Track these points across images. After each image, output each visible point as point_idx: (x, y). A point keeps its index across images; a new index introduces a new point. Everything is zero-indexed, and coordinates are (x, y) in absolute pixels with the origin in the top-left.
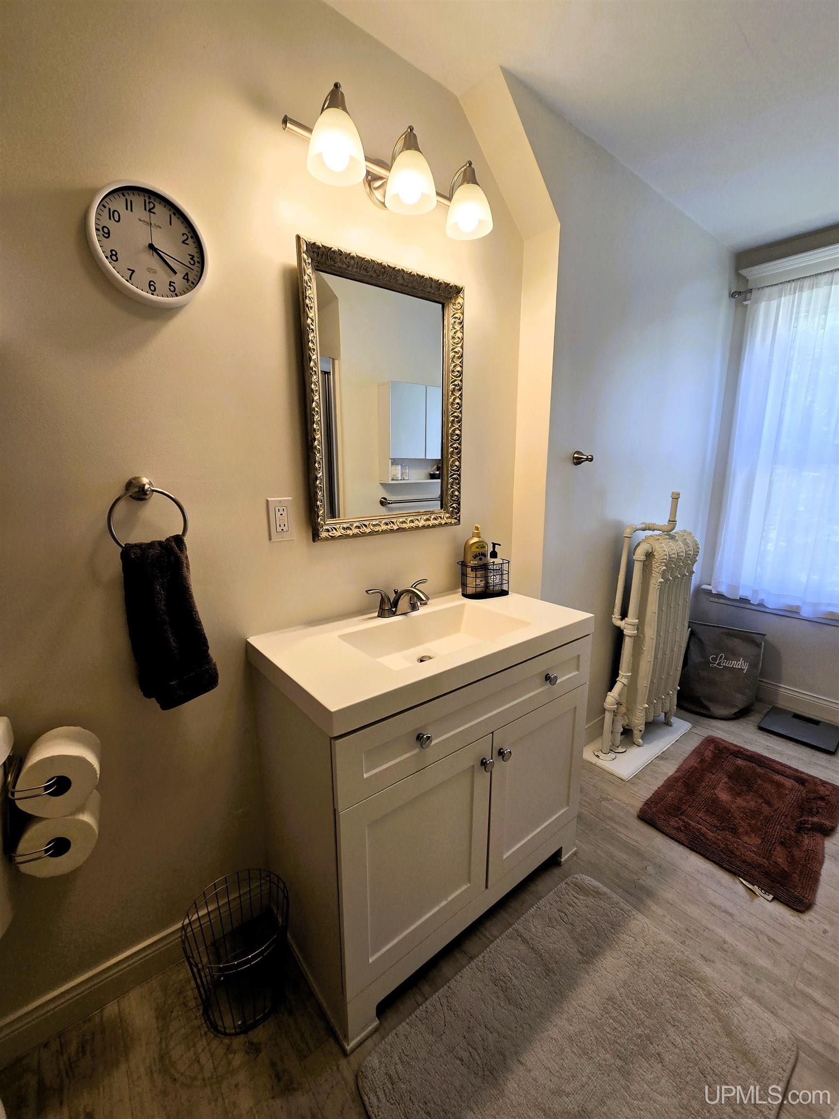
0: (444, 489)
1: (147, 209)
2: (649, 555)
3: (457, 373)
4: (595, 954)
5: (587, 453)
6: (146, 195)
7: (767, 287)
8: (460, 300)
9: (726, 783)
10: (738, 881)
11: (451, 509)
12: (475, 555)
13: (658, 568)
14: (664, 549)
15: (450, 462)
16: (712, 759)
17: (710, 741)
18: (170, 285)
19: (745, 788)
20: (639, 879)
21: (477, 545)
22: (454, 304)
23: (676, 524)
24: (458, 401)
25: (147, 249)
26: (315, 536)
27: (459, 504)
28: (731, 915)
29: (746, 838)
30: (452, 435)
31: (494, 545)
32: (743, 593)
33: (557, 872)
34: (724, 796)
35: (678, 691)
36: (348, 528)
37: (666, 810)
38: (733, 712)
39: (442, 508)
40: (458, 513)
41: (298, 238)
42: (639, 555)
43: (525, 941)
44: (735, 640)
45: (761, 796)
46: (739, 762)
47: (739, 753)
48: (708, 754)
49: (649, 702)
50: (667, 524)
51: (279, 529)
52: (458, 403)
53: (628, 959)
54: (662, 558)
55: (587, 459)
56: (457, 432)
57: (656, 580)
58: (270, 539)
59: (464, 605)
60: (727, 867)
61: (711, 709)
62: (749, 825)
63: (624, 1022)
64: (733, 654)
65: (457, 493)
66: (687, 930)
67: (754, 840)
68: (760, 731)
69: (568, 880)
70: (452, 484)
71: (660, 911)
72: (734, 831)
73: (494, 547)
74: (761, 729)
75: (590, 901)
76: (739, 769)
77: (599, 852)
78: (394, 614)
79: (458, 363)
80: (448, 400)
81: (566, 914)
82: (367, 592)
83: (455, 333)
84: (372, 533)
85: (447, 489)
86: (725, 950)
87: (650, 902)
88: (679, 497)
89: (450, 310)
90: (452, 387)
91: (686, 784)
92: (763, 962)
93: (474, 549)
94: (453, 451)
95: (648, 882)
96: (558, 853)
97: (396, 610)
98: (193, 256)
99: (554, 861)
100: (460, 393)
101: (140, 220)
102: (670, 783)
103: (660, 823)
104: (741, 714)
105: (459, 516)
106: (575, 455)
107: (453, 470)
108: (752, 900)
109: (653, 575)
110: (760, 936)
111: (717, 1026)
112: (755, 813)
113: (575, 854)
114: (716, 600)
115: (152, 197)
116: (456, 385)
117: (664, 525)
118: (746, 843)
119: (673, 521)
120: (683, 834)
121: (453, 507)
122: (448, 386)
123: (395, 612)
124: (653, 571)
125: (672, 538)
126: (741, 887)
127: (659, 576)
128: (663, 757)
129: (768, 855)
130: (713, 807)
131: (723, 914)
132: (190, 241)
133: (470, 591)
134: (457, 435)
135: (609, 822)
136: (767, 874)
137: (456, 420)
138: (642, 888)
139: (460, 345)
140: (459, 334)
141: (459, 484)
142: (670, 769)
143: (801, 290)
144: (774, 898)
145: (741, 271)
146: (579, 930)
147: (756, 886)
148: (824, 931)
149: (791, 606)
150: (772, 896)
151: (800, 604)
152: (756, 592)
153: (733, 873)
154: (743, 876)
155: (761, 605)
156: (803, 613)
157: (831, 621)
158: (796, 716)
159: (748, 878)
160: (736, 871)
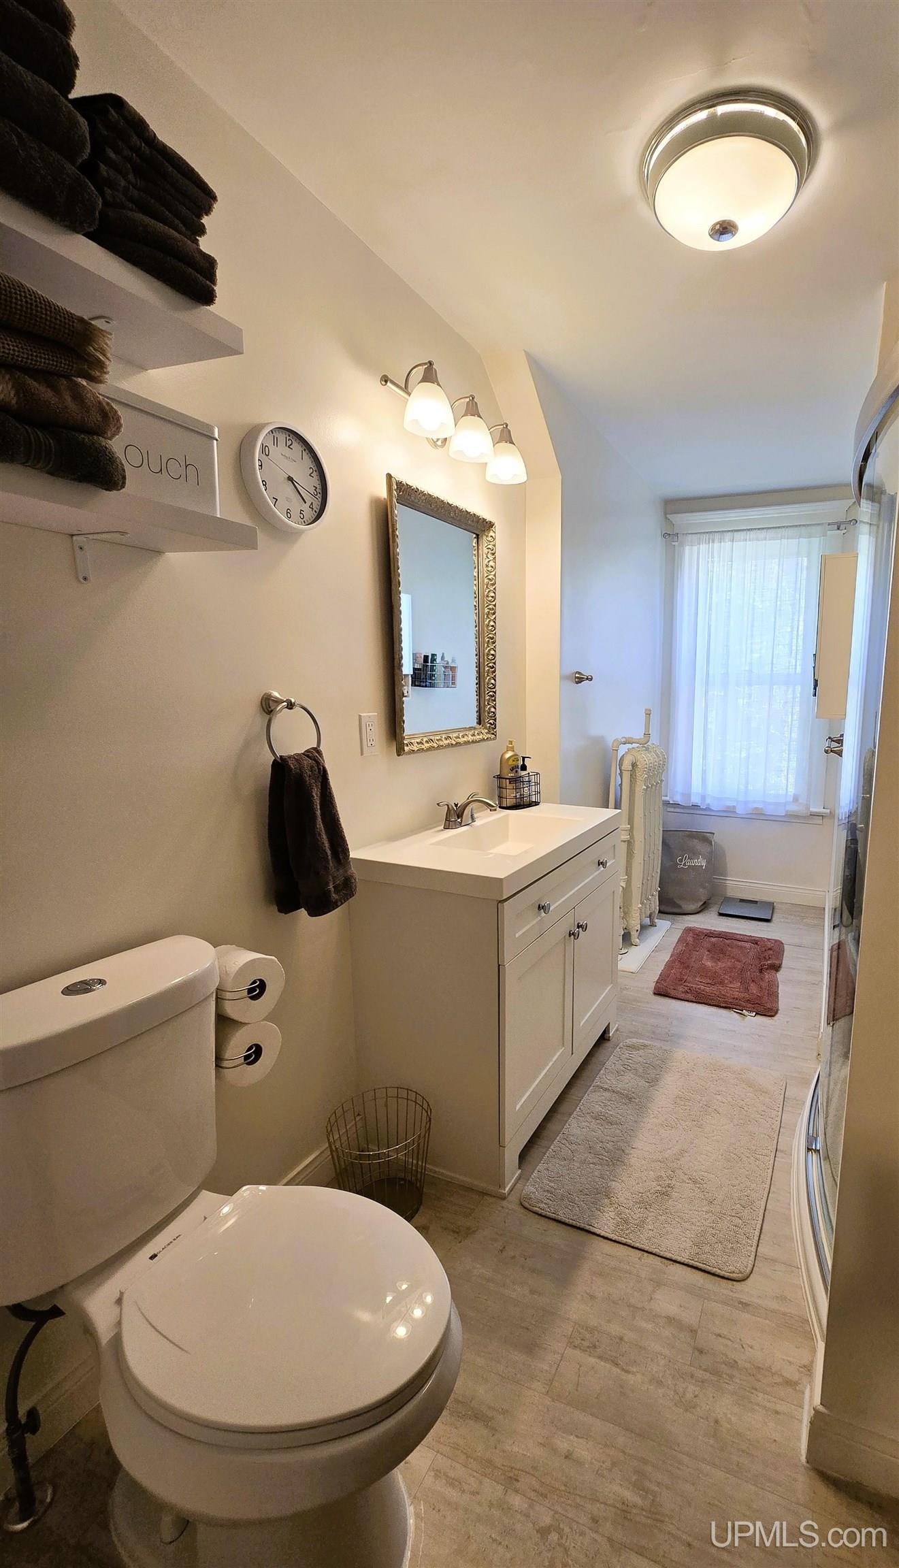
0: (482, 705)
1: (288, 445)
2: (634, 765)
3: (490, 598)
4: (657, 1080)
5: (586, 673)
6: (287, 433)
7: (689, 534)
8: (491, 534)
10: (732, 1012)
11: (488, 725)
12: (510, 768)
13: (641, 776)
14: (645, 759)
15: (487, 680)
16: (694, 941)
17: (688, 930)
18: (301, 513)
19: (721, 955)
20: (669, 1030)
21: (513, 758)
22: (487, 536)
23: (649, 738)
24: (492, 623)
25: (286, 481)
26: (400, 751)
27: (495, 720)
28: (732, 1031)
29: (730, 985)
30: (488, 655)
31: (524, 758)
32: (695, 800)
33: (608, 1045)
34: (709, 964)
35: (659, 891)
36: (421, 743)
37: (673, 982)
38: (699, 906)
39: (479, 723)
40: (495, 728)
41: (389, 477)
42: (627, 765)
43: (606, 1090)
44: (694, 840)
45: (733, 958)
46: (713, 939)
47: (710, 934)
48: (690, 939)
49: (642, 903)
50: (643, 737)
51: (369, 745)
52: (492, 626)
53: (680, 1074)
54: (644, 767)
55: (587, 679)
56: (492, 652)
57: (640, 787)
58: (362, 754)
59: (508, 815)
60: (724, 1005)
61: (683, 906)
62: (730, 977)
63: (690, 1104)
64: (694, 854)
65: (493, 710)
66: (710, 1047)
67: (736, 985)
68: (721, 917)
69: (621, 1045)
70: (489, 700)
71: (690, 1043)
72: (721, 983)
73: (524, 761)
74: (721, 915)
75: (641, 1052)
76: (714, 945)
77: (634, 1023)
78: (460, 825)
79: (492, 589)
80: (484, 622)
82: (438, 804)
83: (489, 562)
84: (439, 747)
85: (485, 706)
86: (735, 1050)
87: (681, 1041)
88: (649, 713)
89: (484, 541)
90: (486, 610)
91: (682, 963)
92: (758, 1049)
93: (511, 762)
94: (488, 670)
95: (676, 1030)
96: (606, 1031)
97: (461, 820)
98: (316, 488)
99: (604, 1038)
100: (494, 616)
101: (282, 455)
102: (669, 966)
103: (673, 993)
104: (704, 908)
105: (496, 732)
106: (577, 675)
107: (490, 688)
108: (743, 1020)
109: (638, 783)
110: (753, 1037)
111: (744, 1085)
112: (732, 969)
113: (617, 1030)
114: (672, 810)
115: (291, 435)
116: (490, 609)
117: (641, 739)
118: (731, 989)
119: (647, 735)
120: (690, 995)
121: (490, 723)
122: (484, 610)
123: (461, 823)
124: (638, 779)
125: (647, 749)
126: (735, 1015)
127: (643, 783)
128: (657, 950)
129: (747, 990)
130: (704, 972)
131: (727, 1032)
132: (314, 474)
133: (510, 802)
134: (492, 655)
135: (634, 1003)
136: (749, 1001)
137: (491, 641)
138: (674, 1035)
139: (493, 573)
140: (492, 563)
141: (495, 700)
142: (666, 957)
143: (713, 542)
144: (757, 1014)
145: (668, 516)
146: (641, 1071)
147: (744, 1011)
148: (787, 1022)
149: (729, 807)
150: (754, 1013)
151: (735, 804)
152: (703, 798)
153: (729, 1008)
154: (735, 1007)
155: (708, 809)
156: (737, 812)
157: (758, 815)
158: (742, 901)
159: (738, 1007)
160: (730, 1006)
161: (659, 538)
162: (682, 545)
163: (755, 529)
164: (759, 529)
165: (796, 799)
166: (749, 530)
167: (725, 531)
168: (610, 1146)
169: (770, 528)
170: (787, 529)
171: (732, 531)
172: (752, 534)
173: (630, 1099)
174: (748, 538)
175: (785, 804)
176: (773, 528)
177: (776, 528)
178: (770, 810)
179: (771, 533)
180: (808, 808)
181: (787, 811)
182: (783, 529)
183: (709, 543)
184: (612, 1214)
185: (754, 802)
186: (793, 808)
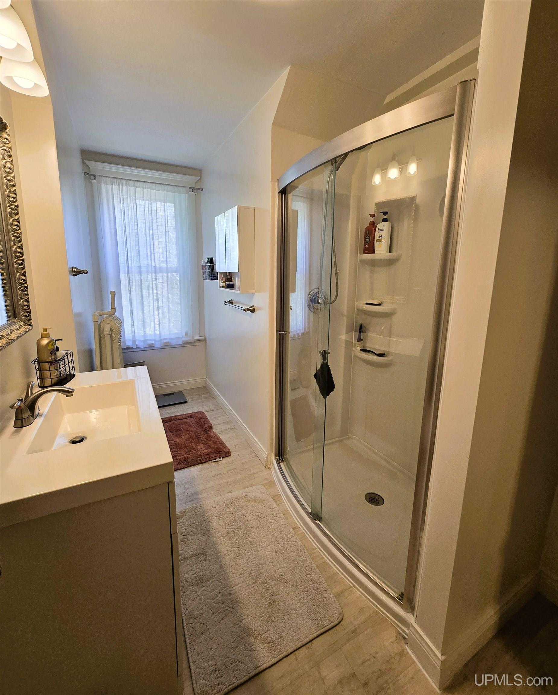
2: (111, 330)
3: (11, 199)
4: (208, 530)
8: (6, 136)
9: (173, 435)
10: (210, 463)
12: (52, 351)
14: (117, 325)
19: (180, 432)
20: (188, 493)
21: (51, 344)
23: (116, 310)
28: (220, 474)
29: (199, 447)
31: (56, 341)
34: (178, 440)
42: (108, 331)
45: (187, 431)
53: (217, 518)
54: (118, 330)
55: (83, 273)
57: (116, 344)
60: (205, 461)
62: (194, 443)
65: (26, 303)
66: (217, 491)
67: (201, 446)
70: (21, 295)
71: (205, 495)
72: (193, 448)
76: (171, 427)
81: (185, 532)
86: (230, 485)
87: (200, 496)
88: (115, 294)
92: (239, 477)
94: (18, 267)
95: (190, 491)
100: (17, 216)
106: (73, 270)
107: (21, 284)
109: (114, 342)
110: (231, 471)
111: (251, 503)
112: (191, 438)
116: (13, 209)
118: (200, 449)
119: (114, 309)
120: (182, 464)
121: (26, 316)
124: (114, 339)
126: (213, 463)
129: (209, 447)
130: (179, 447)
131: (218, 476)
136: (214, 453)
137: (17, 239)
138: (192, 495)
140: (9, 165)
143: (122, 185)
144: (223, 458)
145: (86, 161)
146: (194, 530)
147: (216, 459)
148: (239, 455)
149: (150, 344)
150: (222, 458)
151: (153, 342)
152: (134, 341)
153: (207, 461)
154: (210, 459)
155: (137, 348)
156: (156, 346)
157: (167, 346)
158: (165, 395)
159: (212, 459)
160: (208, 460)
161: (83, 175)
162: (99, 183)
163: (148, 182)
164: (150, 183)
165: (186, 334)
166: (144, 182)
167: (129, 180)
168: (220, 598)
169: (157, 183)
170: (167, 186)
171: (134, 180)
172: (147, 185)
173: (205, 554)
174: (144, 187)
175: (182, 337)
176: (159, 184)
177: (160, 184)
178: (174, 342)
179: (158, 186)
180: (193, 337)
181: (183, 341)
182: (165, 186)
183: (119, 185)
184: (262, 646)
185: (164, 339)
186: (186, 339)
